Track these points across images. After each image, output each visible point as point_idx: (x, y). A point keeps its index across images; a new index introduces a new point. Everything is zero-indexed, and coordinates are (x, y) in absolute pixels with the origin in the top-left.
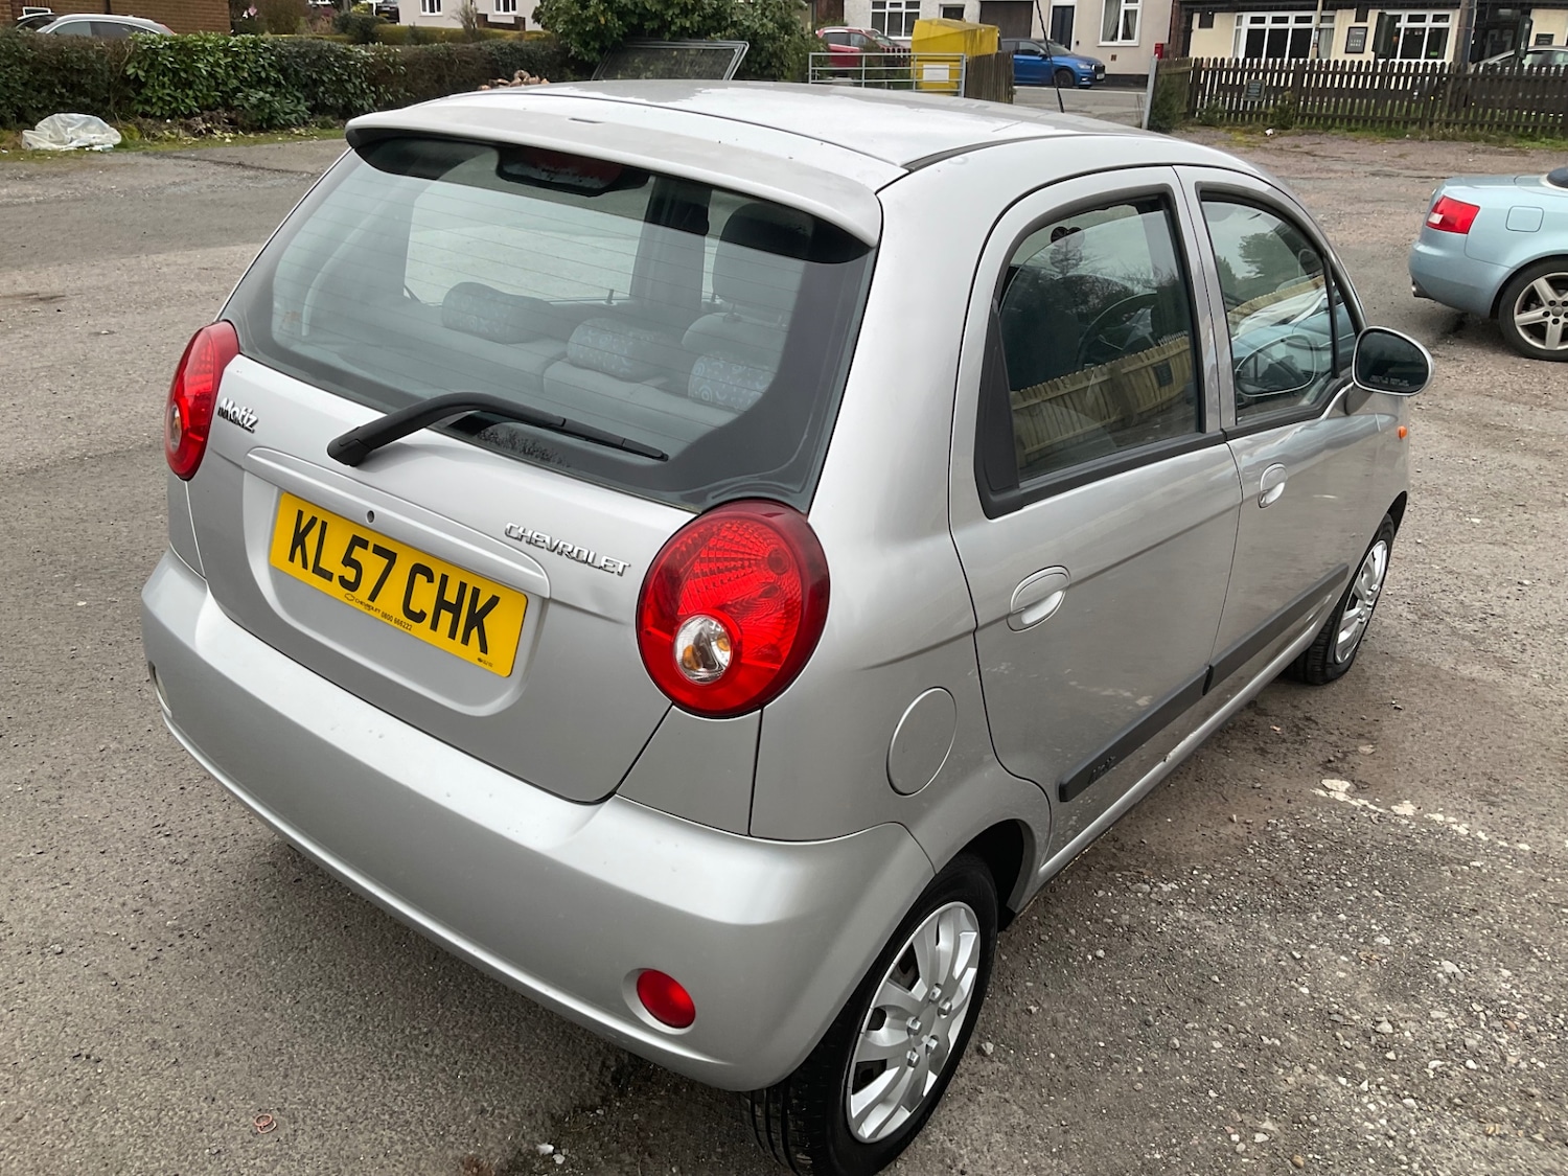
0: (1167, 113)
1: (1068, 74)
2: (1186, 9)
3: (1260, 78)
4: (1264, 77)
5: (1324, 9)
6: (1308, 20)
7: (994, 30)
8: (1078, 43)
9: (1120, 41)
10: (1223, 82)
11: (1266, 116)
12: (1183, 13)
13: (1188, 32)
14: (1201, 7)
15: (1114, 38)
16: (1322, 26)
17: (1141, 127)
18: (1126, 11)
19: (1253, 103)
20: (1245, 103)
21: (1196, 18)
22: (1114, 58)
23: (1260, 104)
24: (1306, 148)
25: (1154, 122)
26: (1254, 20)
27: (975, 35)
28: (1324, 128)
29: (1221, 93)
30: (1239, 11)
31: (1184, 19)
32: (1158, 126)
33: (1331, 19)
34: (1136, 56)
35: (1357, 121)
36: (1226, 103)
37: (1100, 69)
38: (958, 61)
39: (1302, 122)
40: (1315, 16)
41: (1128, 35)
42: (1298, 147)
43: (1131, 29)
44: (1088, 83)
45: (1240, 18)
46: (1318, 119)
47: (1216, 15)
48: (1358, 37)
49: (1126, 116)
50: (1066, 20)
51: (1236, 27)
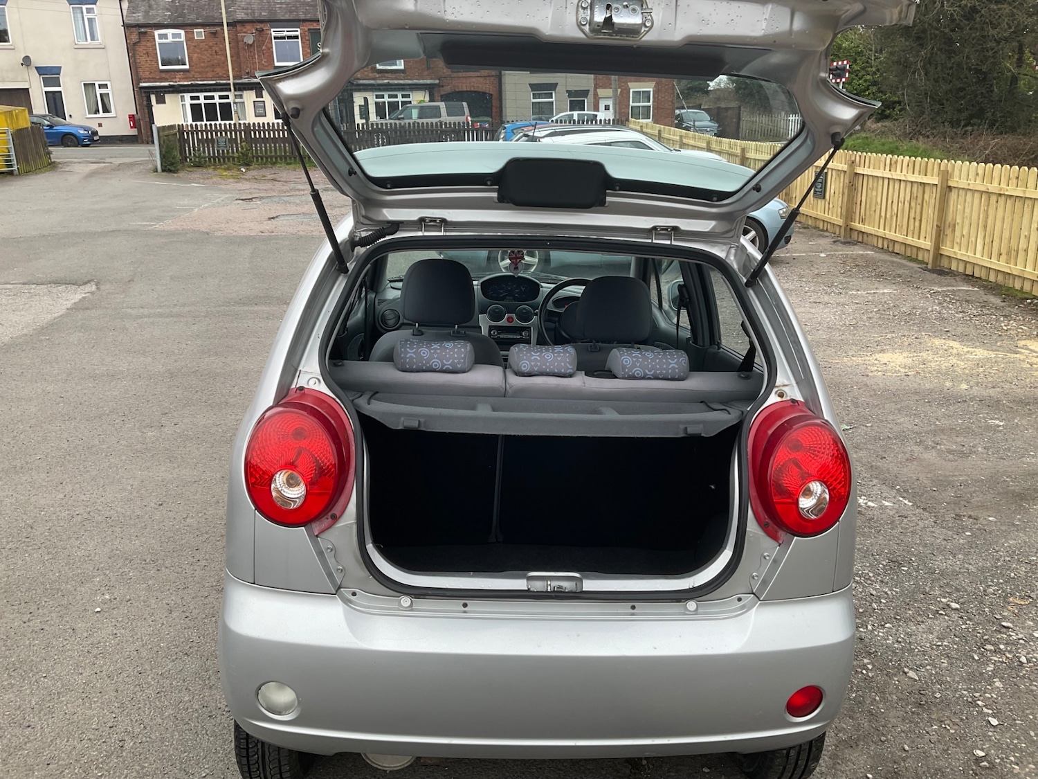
0: (173, 161)
1: (72, 137)
2: (145, 92)
3: (224, 135)
4: (226, 134)
5: (235, 90)
6: (227, 97)
7: (24, 110)
8: (70, 116)
9: (101, 114)
10: (200, 137)
11: (233, 158)
12: (143, 95)
13: (150, 107)
14: (154, 90)
15: (97, 111)
16: (237, 100)
17: (157, 172)
18: (101, 94)
19: (223, 151)
20: (218, 151)
21: (153, 98)
22: (100, 125)
23: (228, 151)
24: (270, 177)
25: (166, 166)
26: (192, 98)
27: (12, 114)
28: (271, 164)
29: (201, 145)
30: (181, 93)
31: (145, 99)
32: (169, 169)
33: (241, 96)
34: (117, 122)
35: (290, 158)
36: (206, 152)
37: (95, 133)
38: (5, 133)
39: (257, 161)
40: (231, 95)
41: (106, 110)
42: (265, 176)
43: (107, 105)
44: (89, 143)
45: (182, 97)
46: (267, 158)
47: (166, 95)
48: (261, 107)
49: (138, 164)
50: (57, 100)
51: (181, 103)
